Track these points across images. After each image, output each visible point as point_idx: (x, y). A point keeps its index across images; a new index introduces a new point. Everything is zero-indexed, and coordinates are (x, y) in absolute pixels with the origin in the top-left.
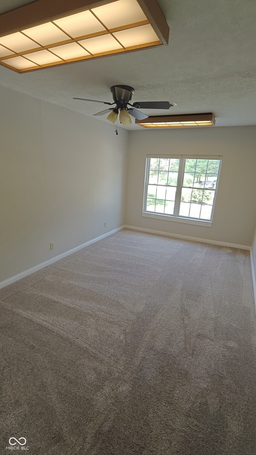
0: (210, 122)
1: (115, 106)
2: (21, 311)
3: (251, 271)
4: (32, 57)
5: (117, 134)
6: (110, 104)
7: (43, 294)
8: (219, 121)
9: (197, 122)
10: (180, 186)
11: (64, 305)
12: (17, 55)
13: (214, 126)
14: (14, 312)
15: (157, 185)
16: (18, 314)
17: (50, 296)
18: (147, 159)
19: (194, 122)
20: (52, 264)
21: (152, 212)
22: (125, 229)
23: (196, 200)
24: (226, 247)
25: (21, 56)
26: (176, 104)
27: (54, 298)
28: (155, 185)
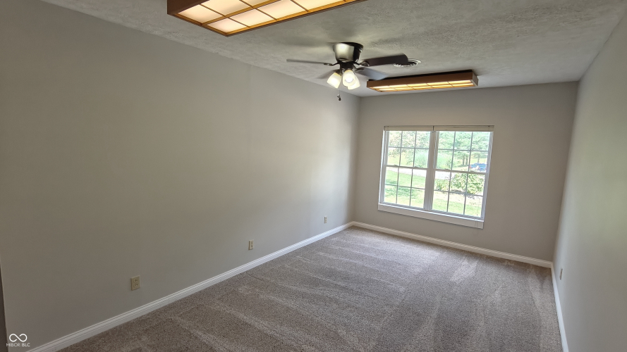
0: (469, 81)
1: (338, 67)
2: (200, 333)
3: (554, 302)
4: (240, 18)
5: (340, 99)
6: (331, 65)
7: (233, 312)
8: (483, 81)
9: (450, 82)
10: (432, 168)
11: (259, 331)
12: (225, 17)
13: (476, 87)
14: (191, 334)
15: (399, 167)
16: (196, 338)
17: (241, 316)
18: (384, 132)
19: (446, 83)
20: (249, 271)
21: (393, 204)
22: (353, 228)
23: (460, 189)
24: (510, 261)
25: (229, 18)
26: (419, 62)
27: (246, 319)
28: (395, 166)
